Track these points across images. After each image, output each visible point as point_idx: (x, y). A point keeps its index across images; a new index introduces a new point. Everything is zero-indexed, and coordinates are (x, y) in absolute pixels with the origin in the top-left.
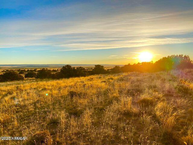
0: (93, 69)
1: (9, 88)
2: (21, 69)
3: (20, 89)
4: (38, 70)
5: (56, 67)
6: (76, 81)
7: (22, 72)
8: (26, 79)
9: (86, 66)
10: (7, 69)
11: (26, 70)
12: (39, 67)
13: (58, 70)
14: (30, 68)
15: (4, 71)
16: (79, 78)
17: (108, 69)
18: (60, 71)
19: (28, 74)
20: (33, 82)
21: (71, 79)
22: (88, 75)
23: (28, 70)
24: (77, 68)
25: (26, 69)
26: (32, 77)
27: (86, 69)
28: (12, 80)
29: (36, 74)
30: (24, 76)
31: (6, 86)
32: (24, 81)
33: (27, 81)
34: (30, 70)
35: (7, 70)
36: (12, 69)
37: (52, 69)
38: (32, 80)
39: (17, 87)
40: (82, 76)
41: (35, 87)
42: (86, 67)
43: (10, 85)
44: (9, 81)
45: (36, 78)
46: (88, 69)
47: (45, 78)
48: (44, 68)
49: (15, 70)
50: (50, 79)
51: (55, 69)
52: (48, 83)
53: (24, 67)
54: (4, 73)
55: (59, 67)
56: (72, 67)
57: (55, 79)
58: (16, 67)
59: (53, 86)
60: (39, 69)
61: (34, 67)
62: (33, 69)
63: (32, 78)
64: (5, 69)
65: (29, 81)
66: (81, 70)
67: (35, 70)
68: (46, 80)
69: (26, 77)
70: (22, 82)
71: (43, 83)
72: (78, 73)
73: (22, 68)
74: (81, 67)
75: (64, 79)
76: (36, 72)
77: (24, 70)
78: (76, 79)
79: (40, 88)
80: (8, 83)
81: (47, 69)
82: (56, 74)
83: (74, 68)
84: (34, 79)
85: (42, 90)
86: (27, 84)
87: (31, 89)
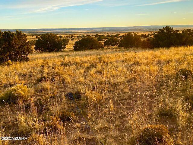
1: (89, 59)
2: (99, 35)
3: (104, 62)
4: (121, 35)
5: (146, 31)
6: (183, 52)
7: (100, 38)
8: (106, 47)
10: (83, 34)
11: (106, 35)
12: (121, 30)
13: (149, 34)
14: (110, 32)
15: (79, 37)
18: (152, 36)
19: (109, 41)
20: (117, 53)
23: (108, 36)
24: (183, 32)
25: (105, 33)
26: (113, 45)
28: (90, 48)
29: (118, 41)
30: (103, 43)
31: (86, 56)
32: (105, 51)
33: (108, 51)
34: (110, 35)
35: (83, 36)
36: (89, 34)
37: (140, 34)
38: (114, 50)
39: (100, 59)
41: (122, 59)
43: (91, 55)
44: (87, 50)
45: (119, 46)
47: (132, 47)
48: (130, 33)
49: (92, 35)
50: (139, 49)
51: (144, 34)
52: (137, 53)
53: (102, 31)
54: (81, 39)
55: (151, 31)
56: (175, 29)
57: (146, 48)
58: (93, 31)
59: (147, 58)
60: (124, 34)
61: (116, 30)
62: (115, 35)
63: (113, 47)
64: (81, 35)
65: (111, 50)
66: (190, 34)
67: (117, 36)
68: (134, 50)
69: (105, 45)
70: (102, 51)
71: (131, 54)
72: (184, 40)
73: (101, 33)
74: (189, 30)
76: (118, 38)
77: (103, 36)
79: (130, 61)
80: (87, 52)
81: (134, 33)
82: (148, 40)
83: (178, 31)
84: (116, 48)
85: (134, 64)
86: (110, 55)
87: (117, 61)
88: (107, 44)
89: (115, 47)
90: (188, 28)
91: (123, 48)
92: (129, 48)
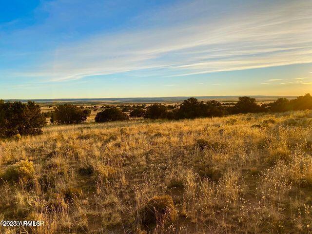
0: (234, 104)
1: (111, 130)
2: (125, 105)
3: (126, 134)
4: (147, 105)
5: (173, 102)
6: (206, 123)
7: (126, 109)
8: (132, 118)
9: (222, 100)
10: (107, 104)
11: (132, 106)
12: (149, 101)
13: (176, 106)
14: (136, 103)
15: (103, 107)
16: (210, 119)
17: (263, 103)
18: (179, 108)
19: (134, 112)
20: (141, 124)
21: (197, 121)
22: (226, 115)
23: (134, 106)
24: (207, 103)
25: (131, 104)
26: (140, 117)
27: (222, 103)
28: (114, 120)
29: (144, 112)
30: (128, 115)
31: (108, 128)
32: (129, 122)
33: (133, 122)
34: (136, 105)
35: (107, 107)
36: (114, 105)
37: (167, 105)
38: (139, 121)
39: (122, 130)
40: (215, 116)
41: (145, 130)
42: (223, 102)
43: (113, 127)
44: (110, 122)
45: (145, 117)
46: (227, 104)
47: (157, 119)
48: (156, 104)
49: (117, 106)
50: (164, 120)
51: (171, 105)
52: (162, 125)
53: (129, 101)
54: (104, 110)
55: (178, 102)
56: (199, 100)
57: (172, 119)
58: (118, 101)
59: (170, 130)
60: (150, 105)
61: (143, 101)
62: (141, 105)
63: (139, 118)
64: (105, 105)
65: (136, 121)
66: (214, 105)
67: (143, 107)
68: (159, 121)
69: (131, 116)
70: (126, 123)
71: (155, 126)
72: (209, 111)
73: (126, 104)
75: (185, 121)
76: (145, 109)
77: (129, 106)
78: (206, 121)
79: (152, 133)
80: (109, 124)
81: (160, 104)
82: (174, 111)
83: (202, 102)
84: (142, 120)
85: (156, 135)
86: (134, 127)
87: (139, 133)
90: (212, 100)
91: (149, 119)
92: (155, 119)
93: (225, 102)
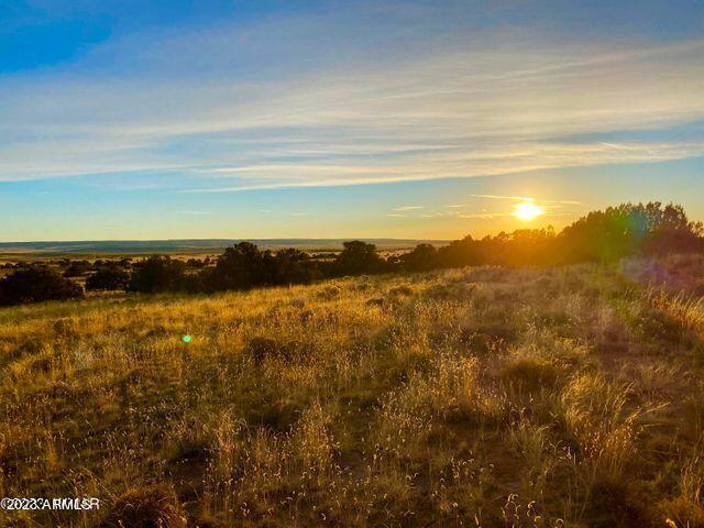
0: (335, 256)
1: (26, 328)
2: (72, 260)
3: (69, 334)
4: (135, 260)
5: (200, 251)
6: (274, 300)
7: (75, 269)
8: (92, 293)
9: (311, 247)
10: (20, 258)
11: (92, 262)
12: (137, 249)
13: (207, 260)
14: (104, 253)
15: (8, 266)
16: (285, 290)
17: (391, 254)
18: (215, 265)
19: (100, 276)
20: (116, 307)
21: (254, 295)
22: (319, 279)
23: (98, 263)
24: (279, 253)
25: (90, 257)
26: (113, 289)
27: (311, 255)
28: (39, 299)
29: (125, 276)
30: (83, 284)
31: (18, 323)
32: (84, 304)
33: (93, 303)
34: (104, 260)
35: (21, 264)
36: (41, 259)
37: (186, 259)
38: (112, 300)
39: (58, 326)
40: (296, 282)
41: (124, 322)
42: (313, 251)
43: (33, 317)
44: (27, 304)
45: (127, 290)
46: (321, 256)
47: (160, 292)
48: (156, 256)
49: (52, 263)
50: (178, 295)
51: (196, 258)
52: (170, 307)
53: (83, 250)
54: (11, 272)
55: (213, 251)
56: (261, 248)
57: (196, 293)
58: (54, 250)
59: (190, 318)
60: (140, 259)
61: (122, 250)
62: (118, 260)
63: (112, 292)
64: (14, 261)
65: (101, 301)
66: (295, 258)
67: (124, 263)
68: (165, 299)
69: (89, 287)
70: (75, 306)
71: (153, 310)
72: (282, 271)
73: (77, 256)
74: (291, 250)
75: (229, 296)
76: (129, 268)
77: (85, 263)
78: (275, 294)
79: (141, 328)
80: (25, 310)
81: (167, 257)
82: (201, 274)
83: (268, 252)
84: (119, 296)
85: (151, 334)
86: (95, 315)
87: (108, 330)
88: (93, 284)
89: (117, 292)
90: (288, 247)
91: (138, 294)
92: (152, 293)
93: (316, 251)
